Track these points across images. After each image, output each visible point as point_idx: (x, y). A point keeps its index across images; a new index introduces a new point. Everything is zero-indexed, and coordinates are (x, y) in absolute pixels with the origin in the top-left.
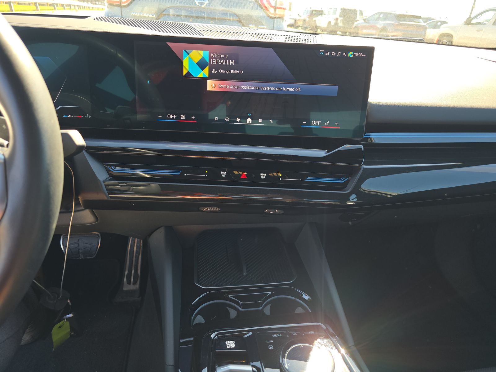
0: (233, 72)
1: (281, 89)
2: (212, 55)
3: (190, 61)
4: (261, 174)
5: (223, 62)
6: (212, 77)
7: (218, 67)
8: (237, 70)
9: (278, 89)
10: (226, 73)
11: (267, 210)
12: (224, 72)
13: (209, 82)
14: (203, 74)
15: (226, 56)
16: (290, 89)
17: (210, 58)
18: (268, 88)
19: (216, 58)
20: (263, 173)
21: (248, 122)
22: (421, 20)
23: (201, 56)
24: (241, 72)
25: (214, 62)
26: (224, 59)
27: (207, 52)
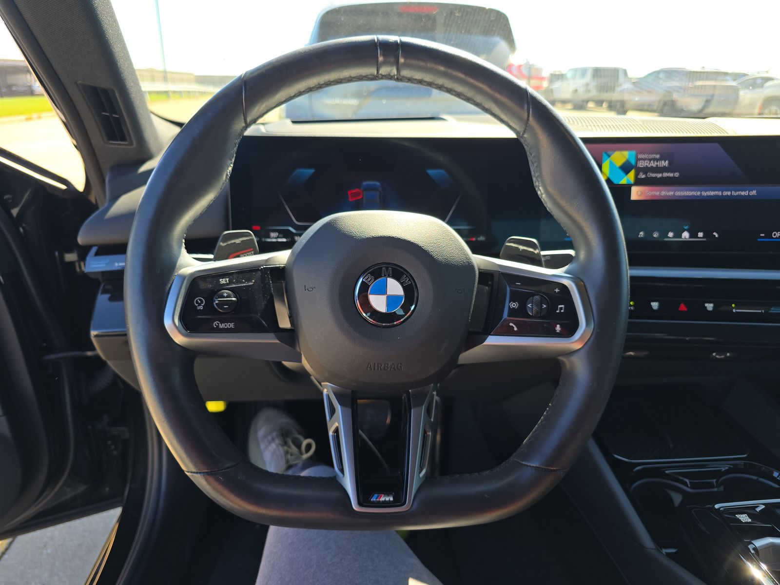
0: (665, 175)
1: (729, 193)
2: (640, 156)
3: (612, 164)
4: (706, 305)
5: (653, 164)
6: (638, 182)
7: (646, 170)
8: (671, 172)
9: (725, 193)
10: (656, 177)
11: (714, 354)
12: (654, 175)
13: (634, 190)
14: (628, 180)
15: (658, 156)
16: (743, 193)
17: (637, 160)
18: (712, 193)
19: (645, 159)
20: (710, 302)
21: (683, 237)
22: (728, 78)
23: (625, 157)
24: (677, 175)
25: (641, 164)
26: (655, 160)
27: (633, 153)
